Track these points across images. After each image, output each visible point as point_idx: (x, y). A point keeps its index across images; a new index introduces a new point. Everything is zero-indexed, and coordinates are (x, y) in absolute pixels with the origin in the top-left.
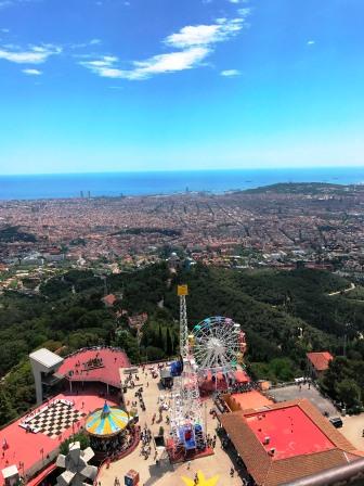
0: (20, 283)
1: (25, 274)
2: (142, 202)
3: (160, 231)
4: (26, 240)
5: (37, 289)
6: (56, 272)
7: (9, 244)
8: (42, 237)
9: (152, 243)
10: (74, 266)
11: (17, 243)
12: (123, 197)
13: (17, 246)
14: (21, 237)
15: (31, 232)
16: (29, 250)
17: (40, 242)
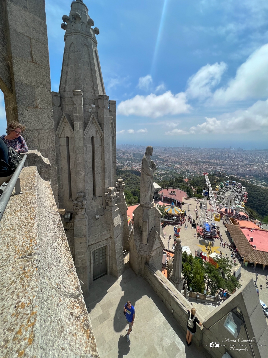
0: (156, 174)
2: (208, 151)
3: (214, 163)
4: (160, 160)
5: (162, 178)
8: (166, 160)
9: (210, 168)
10: (176, 172)
12: (200, 148)
13: (157, 162)
14: (159, 159)
15: (163, 158)
16: (161, 164)
17: (165, 162)
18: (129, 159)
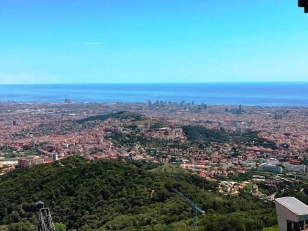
0: (255, 187)
1: (261, 179)
4: (266, 146)
6: (295, 183)
7: (248, 148)
11: (256, 148)
15: (272, 138)
16: (267, 156)
17: (280, 150)
18: (170, 141)
